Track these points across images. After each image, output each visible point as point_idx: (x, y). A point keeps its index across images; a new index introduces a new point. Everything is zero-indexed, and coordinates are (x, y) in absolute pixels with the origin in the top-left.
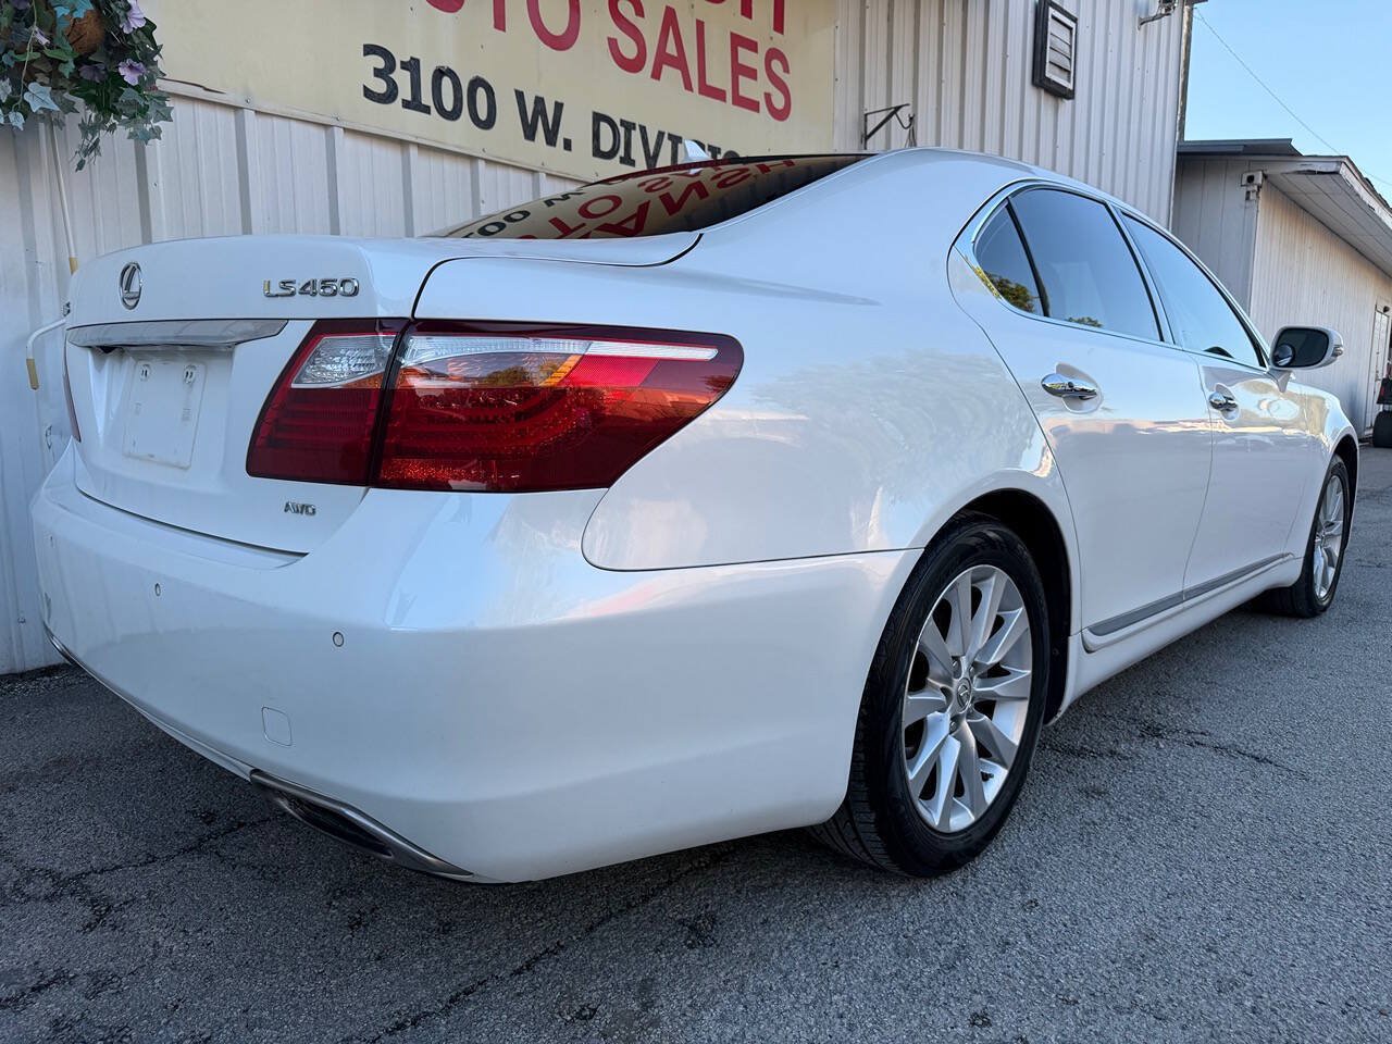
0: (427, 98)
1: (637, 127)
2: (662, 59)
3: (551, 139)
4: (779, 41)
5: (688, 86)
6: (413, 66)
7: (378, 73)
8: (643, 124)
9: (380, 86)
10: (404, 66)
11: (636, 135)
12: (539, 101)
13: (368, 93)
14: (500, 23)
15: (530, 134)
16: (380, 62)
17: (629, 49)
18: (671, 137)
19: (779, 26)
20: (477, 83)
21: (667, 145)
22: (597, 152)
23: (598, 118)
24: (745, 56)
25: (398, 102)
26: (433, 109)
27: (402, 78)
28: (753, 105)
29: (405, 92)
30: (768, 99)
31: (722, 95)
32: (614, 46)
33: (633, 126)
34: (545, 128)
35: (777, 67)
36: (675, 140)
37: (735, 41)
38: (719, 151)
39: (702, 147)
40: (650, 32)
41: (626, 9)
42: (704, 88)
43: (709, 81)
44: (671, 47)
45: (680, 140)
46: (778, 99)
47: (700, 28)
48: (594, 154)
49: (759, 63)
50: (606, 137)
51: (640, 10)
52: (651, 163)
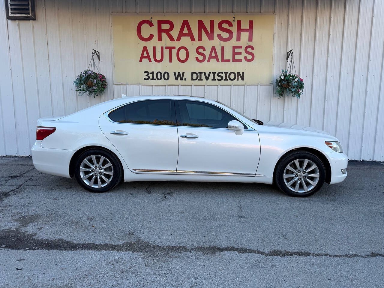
0: (155, 77)
1: (203, 73)
2: (210, 57)
3: (181, 79)
4: (250, 44)
5: (218, 61)
6: (153, 73)
8: (205, 72)
9: (147, 77)
10: (151, 73)
11: (203, 75)
12: (179, 73)
13: (145, 79)
14: (171, 61)
15: (177, 79)
16: (147, 74)
17: (201, 58)
18: (212, 73)
19: (250, 39)
20: (165, 73)
21: (212, 75)
22: (193, 79)
23: (193, 73)
24: (237, 50)
25: (150, 79)
26: (156, 79)
27: (151, 76)
28: (240, 60)
30: (245, 58)
31: (229, 61)
32: (197, 59)
33: (202, 73)
34: (180, 77)
35: (249, 50)
36: (214, 73)
37: (234, 48)
38: (228, 73)
39: (222, 73)
40: (207, 53)
41: (201, 50)
42: (223, 61)
43: (225, 59)
44: (213, 55)
45: (215, 73)
46: (249, 57)
47: (223, 48)
48: (192, 80)
49: (242, 50)
50: (195, 76)
51: (204, 49)
52: (207, 79)
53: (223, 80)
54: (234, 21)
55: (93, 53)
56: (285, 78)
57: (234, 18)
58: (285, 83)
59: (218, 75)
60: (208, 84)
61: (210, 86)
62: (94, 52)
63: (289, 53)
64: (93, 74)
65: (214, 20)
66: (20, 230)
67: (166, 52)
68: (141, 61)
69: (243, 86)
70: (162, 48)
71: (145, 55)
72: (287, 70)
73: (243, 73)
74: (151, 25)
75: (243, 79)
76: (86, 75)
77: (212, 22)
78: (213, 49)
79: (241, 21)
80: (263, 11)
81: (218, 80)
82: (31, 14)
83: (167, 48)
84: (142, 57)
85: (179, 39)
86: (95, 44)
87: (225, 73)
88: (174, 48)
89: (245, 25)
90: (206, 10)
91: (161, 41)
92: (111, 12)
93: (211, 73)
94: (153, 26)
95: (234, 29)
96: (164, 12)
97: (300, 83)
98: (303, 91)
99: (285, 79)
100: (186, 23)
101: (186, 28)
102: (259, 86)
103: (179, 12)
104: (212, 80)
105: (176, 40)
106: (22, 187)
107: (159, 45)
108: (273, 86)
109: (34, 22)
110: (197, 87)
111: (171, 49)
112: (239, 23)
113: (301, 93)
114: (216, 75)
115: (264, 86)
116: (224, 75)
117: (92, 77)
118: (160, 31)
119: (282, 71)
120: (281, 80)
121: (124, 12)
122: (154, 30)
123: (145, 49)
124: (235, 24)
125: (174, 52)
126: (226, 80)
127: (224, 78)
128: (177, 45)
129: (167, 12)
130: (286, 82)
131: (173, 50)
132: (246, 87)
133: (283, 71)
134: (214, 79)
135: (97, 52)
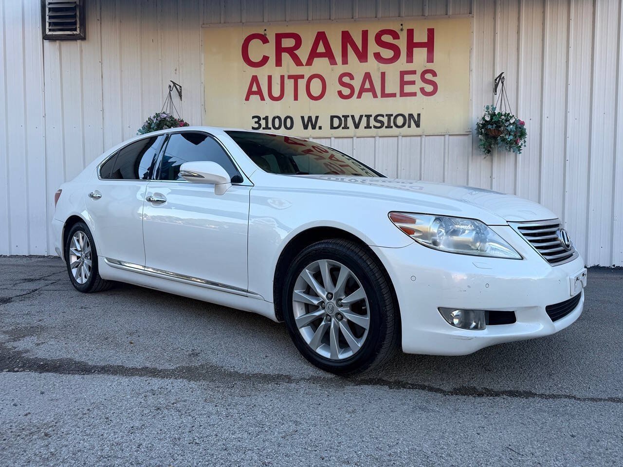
0: (270, 125)
1: (350, 116)
2: (362, 90)
3: (314, 127)
4: (430, 66)
5: (375, 96)
6: (266, 118)
7: (256, 122)
8: (353, 114)
9: (256, 126)
10: (263, 119)
11: (350, 120)
12: (310, 118)
13: (253, 128)
14: (296, 98)
15: (306, 127)
16: (256, 120)
17: (346, 91)
18: (366, 116)
19: (430, 59)
20: (287, 117)
21: (364, 119)
22: (332, 127)
23: (332, 117)
24: (407, 78)
25: (262, 128)
26: (272, 128)
27: (263, 122)
28: (414, 94)
29: (263, 125)
30: (422, 90)
31: (394, 95)
32: (340, 93)
33: (348, 116)
34: (312, 124)
35: (429, 76)
36: (368, 117)
37: (403, 74)
38: (392, 115)
39: (383, 116)
40: (357, 84)
41: (346, 79)
42: (384, 95)
43: (387, 92)
44: (367, 86)
45: (371, 116)
46: (429, 88)
47: (383, 75)
48: (331, 129)
49: (417, 78)
50: (336, 122)
51: (352, 77)
52: (357, 126)
53: (384, 127)
54: (402, 30)
55: (170, 86)
56: (491, 119)
57: (402, 25)
58: (492, 128)
59: (376, 119)
60: (358, 135)
61: (362, 139)
62: (172, 85)
63: (498, 79)
64: (168, 119)
65: (367, 31)
66: (7, 344)
67: (289, 84)
68: (247, 99)
69: (419, 138)
70: (282, 77)
71: (254, 90)
72: (495, 107)
73: (419, 115)
74: (265, 40)
75: (418, 125)
76: (157, 120)
77: (365, 34)
78: (368, 76)
79: (413, 29)
80: (450, 12)
81: (375, 127)
82: (78, 30)
83: (290, 77)
84: (250, 93)
85: (309, 62)
86: (176, 73)
87: (387, 115)
88: (302, 77)
89: (420, 37)
90: (355, 15)
91: (281, 66)
92: (201, 23)
93: (364, 116)
94: (268, 42)
95: (402, 43)
96: (285, 21)
97: (520, 128)
98: (525, 142)
99: (493, 121)
100: (321, 37)
101: (321, 44)
102: (447, 137)
103: (310, 19)
104: (365, 128)
105: (304, 64)
106: (37, 292)
107: (277, 73)
108: (471, 136)
109: (83, 43)
110: (340, 140)
111: (296, 78)
112: (410, 33)
113: (522, 144)
114: (372, 119)
115: (455, 137)
116: (385, 120)
117: (168, 123)
118: (279, 50)
119: (486, 108)
120: (485, 124)
121: (222, 22)
122: (270, 50)
123: (255, 79)
124: (404, 36)
125: (302, 83)
126: (389, 127)
127: (386, 124)
128: (307, 71)
129: (290, 21)
130: (495, 125)
131: (300, 81)
132: (423, 139)
133: (488, 108)
134: (368, 127)
135: (178, 87)
